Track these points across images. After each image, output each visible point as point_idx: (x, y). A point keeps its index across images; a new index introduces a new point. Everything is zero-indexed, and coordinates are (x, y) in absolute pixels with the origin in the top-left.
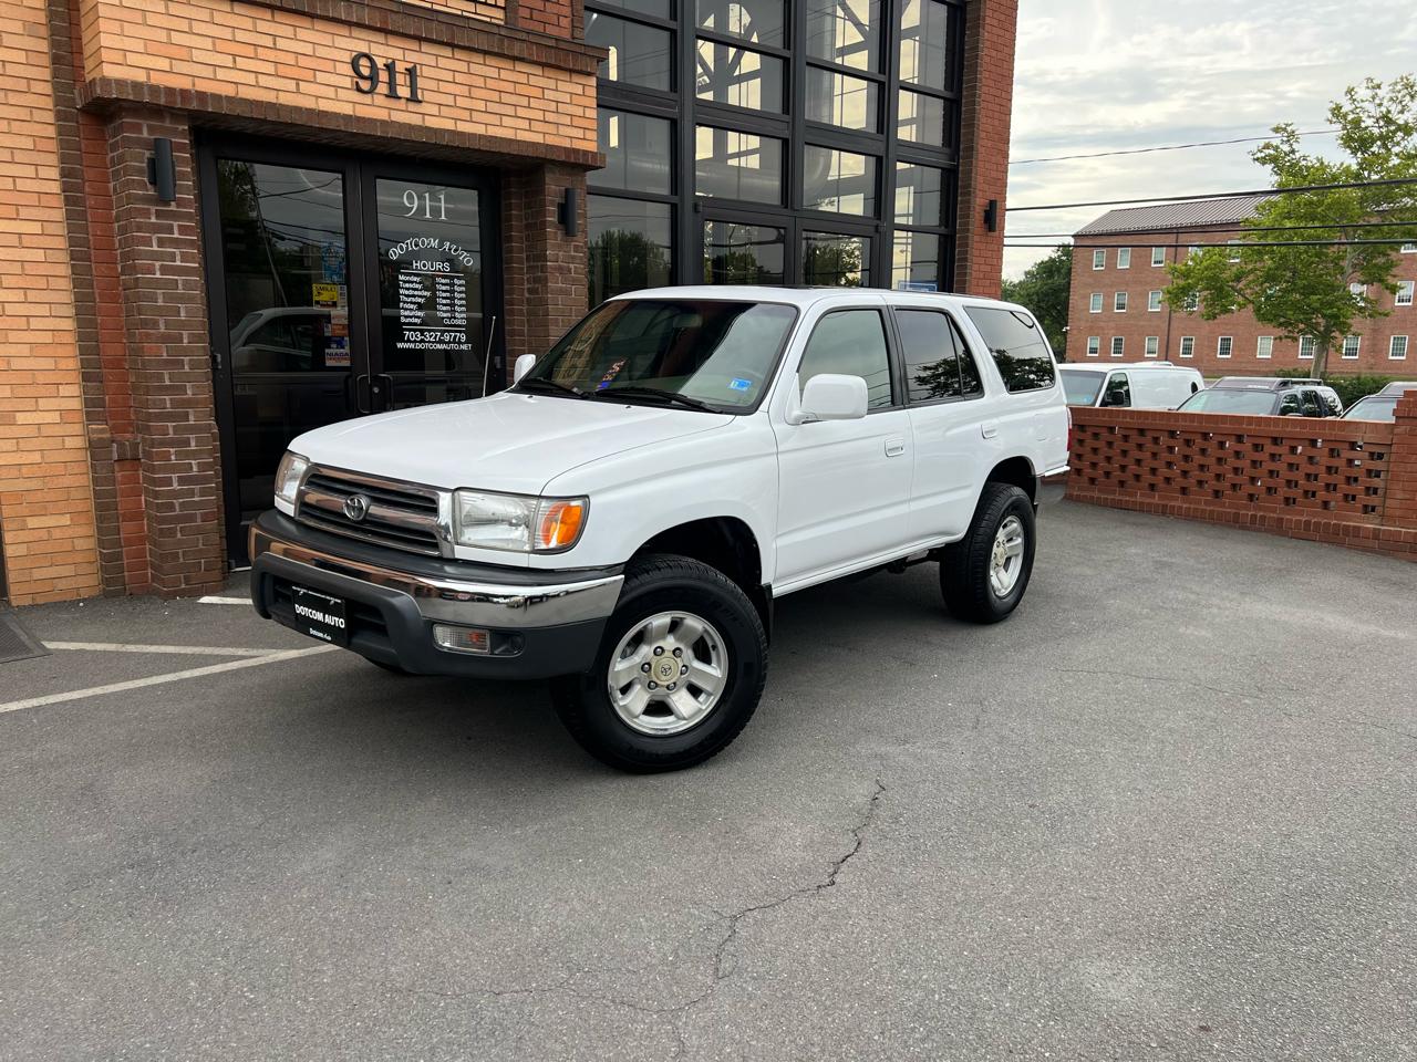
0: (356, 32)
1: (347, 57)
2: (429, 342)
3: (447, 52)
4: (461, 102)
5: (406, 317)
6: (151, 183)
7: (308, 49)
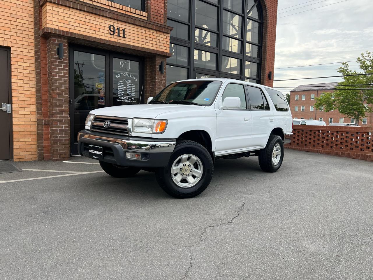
0: (110, 20)
1: (108, 26)
2: (125, 100)
3: (133, 26)
4: (136, 38)
5: (119, 93)
6: (57, 54)
7: (98, 23)
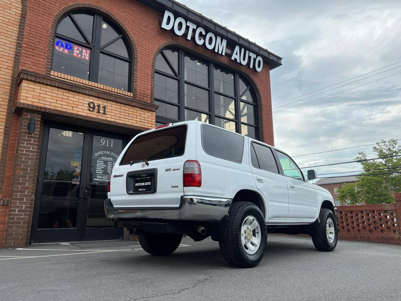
0: (90, 97)
1: (87, 103)
2: (104, 179)
3: (115, 103)
4: (117, 115)
5: (98, 172)
6: (28, 129)
7: (77, 100)
